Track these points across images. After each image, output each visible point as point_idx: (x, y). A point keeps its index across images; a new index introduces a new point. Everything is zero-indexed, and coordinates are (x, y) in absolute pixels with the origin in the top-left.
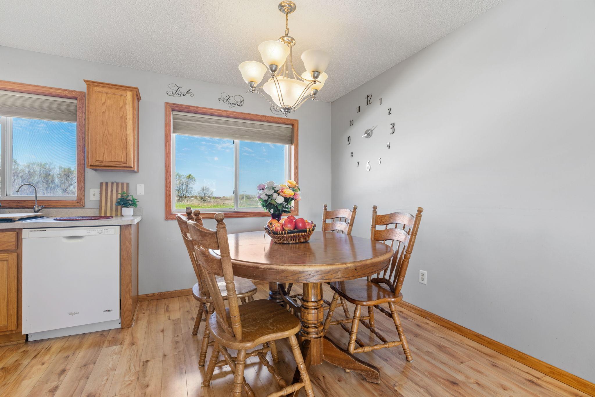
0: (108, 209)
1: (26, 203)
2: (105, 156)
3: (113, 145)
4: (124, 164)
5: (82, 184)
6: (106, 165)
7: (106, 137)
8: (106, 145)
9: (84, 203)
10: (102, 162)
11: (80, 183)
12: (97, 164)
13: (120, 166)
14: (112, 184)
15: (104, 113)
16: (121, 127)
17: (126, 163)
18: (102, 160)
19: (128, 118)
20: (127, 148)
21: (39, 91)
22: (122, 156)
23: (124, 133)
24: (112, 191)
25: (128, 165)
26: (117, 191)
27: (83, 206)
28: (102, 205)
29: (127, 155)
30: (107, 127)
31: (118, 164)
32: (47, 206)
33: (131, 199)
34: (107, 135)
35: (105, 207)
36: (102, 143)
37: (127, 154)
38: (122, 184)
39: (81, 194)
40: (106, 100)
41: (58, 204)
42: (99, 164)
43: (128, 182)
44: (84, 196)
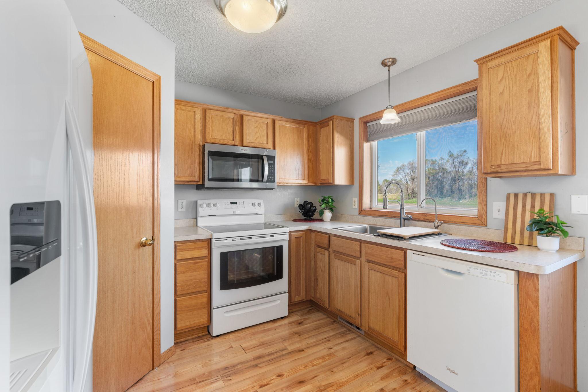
0: (517, 232)
1: (431, 217)
2: (503, 158)
3: (516, 138)
4: (536, 166)
5: (484, 197)
6: (506, 170)
7: (504, 128)
8: (505, 140)
9: (486, 221)
10: (499, 166)
11: (481, 195)
12: (492, 170)
13: (528, 169)
14: (525, 195)
15: (501, 94)
16: (529, 107)
17: (539, 163)
18: (499, 163)
19: (541, 88)
20: (540, 138)
21: (438, 97)
22: (531, 153)
23: (534, 115)
24: (524, 206)
25: (542, 167)
26: (533, 206)
27: (485, 225)
28: (508, 227)
29: (540, 150)
30: (506, 113)
31: (525, 167)
32: (448, 221)
33: (556, 222)
34: (507, 125)
35: (512, 229)
36: (499, 140)
37: (540, 148)
38: (542, 195)
39: (483, 209)
40: (504, 74)
41: (458, 220)
42: (495, 170)
43: (552, 192)
44: (486, 212)
